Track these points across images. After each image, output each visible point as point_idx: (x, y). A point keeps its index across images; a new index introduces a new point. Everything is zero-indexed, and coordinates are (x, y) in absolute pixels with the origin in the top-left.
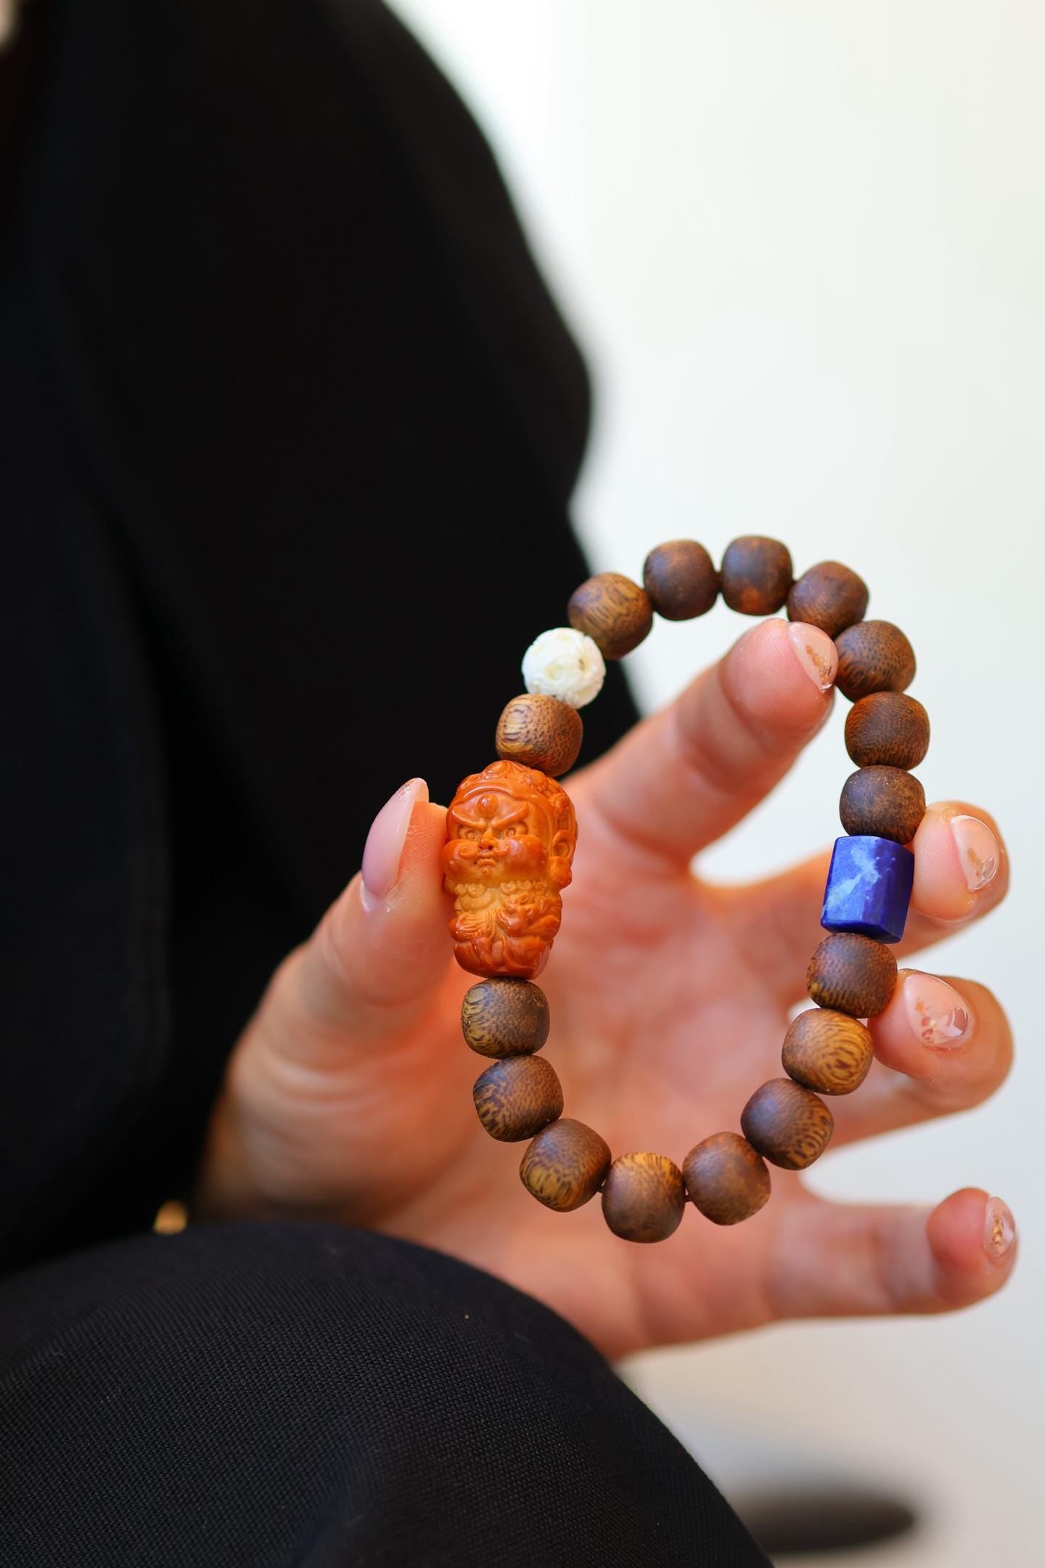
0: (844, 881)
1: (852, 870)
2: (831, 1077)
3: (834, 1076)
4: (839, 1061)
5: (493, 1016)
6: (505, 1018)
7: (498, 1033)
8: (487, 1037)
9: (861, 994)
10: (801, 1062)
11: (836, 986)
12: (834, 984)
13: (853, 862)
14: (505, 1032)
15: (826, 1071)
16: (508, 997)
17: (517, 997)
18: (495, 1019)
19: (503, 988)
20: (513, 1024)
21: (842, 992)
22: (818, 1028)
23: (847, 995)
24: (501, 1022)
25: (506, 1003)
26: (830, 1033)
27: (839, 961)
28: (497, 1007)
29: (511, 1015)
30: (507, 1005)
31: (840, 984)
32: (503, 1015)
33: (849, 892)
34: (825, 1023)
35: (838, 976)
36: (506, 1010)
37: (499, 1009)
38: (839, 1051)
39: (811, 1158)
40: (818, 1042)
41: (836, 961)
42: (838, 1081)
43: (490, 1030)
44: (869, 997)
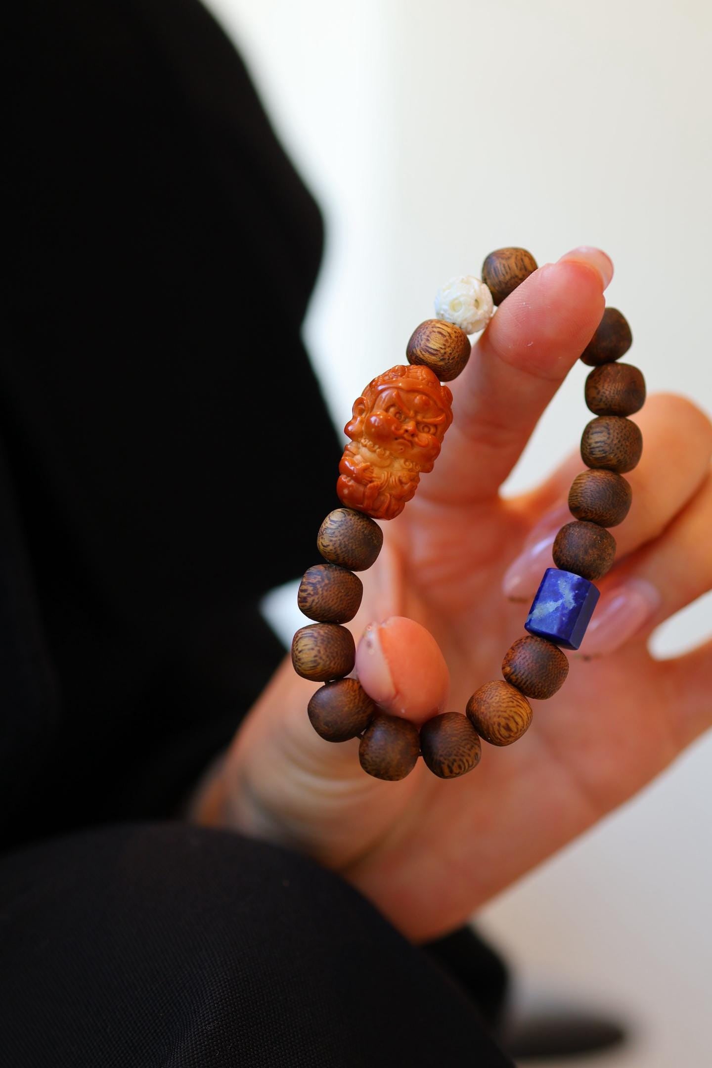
0: (549, 601)
1: (557, 596)
2: (497, 732)
3: (499, 733)
4: (507, 725)
5: (341, 536)
6: (348, 540)
7: (339, 549)
8: (331, 547)
9: (538, 685)
10: (483, 713)
11: (523, 674)
12: (522, 672)
13: (559, 590)
14: (344, 549)
15: (496, 727)
16: (357, 528)
17: (362, 530)
18: (341, 538)
19: (356, 520)
20: (352, 547)
21: (525, 680)
22: (504, 697)
23: (528, 683)
24: (344, 542)
25: (353, 531)
26: (511, 704)
27: (529, 658)
28: (346, 531)
29: (352, 540)
30: (354, 533)
31: (526, 673)
32: (348, 538)
33: (551, 610)
34: (510, 696)
35: (526, 668)
36: (352, 536)
37: (347, 532)
38: (511, 719)
39: (455, 775)
40: (500, 706)
41: (528, 657)
42: (499, 737)
43: (335, 544)
44: (543, 689)
